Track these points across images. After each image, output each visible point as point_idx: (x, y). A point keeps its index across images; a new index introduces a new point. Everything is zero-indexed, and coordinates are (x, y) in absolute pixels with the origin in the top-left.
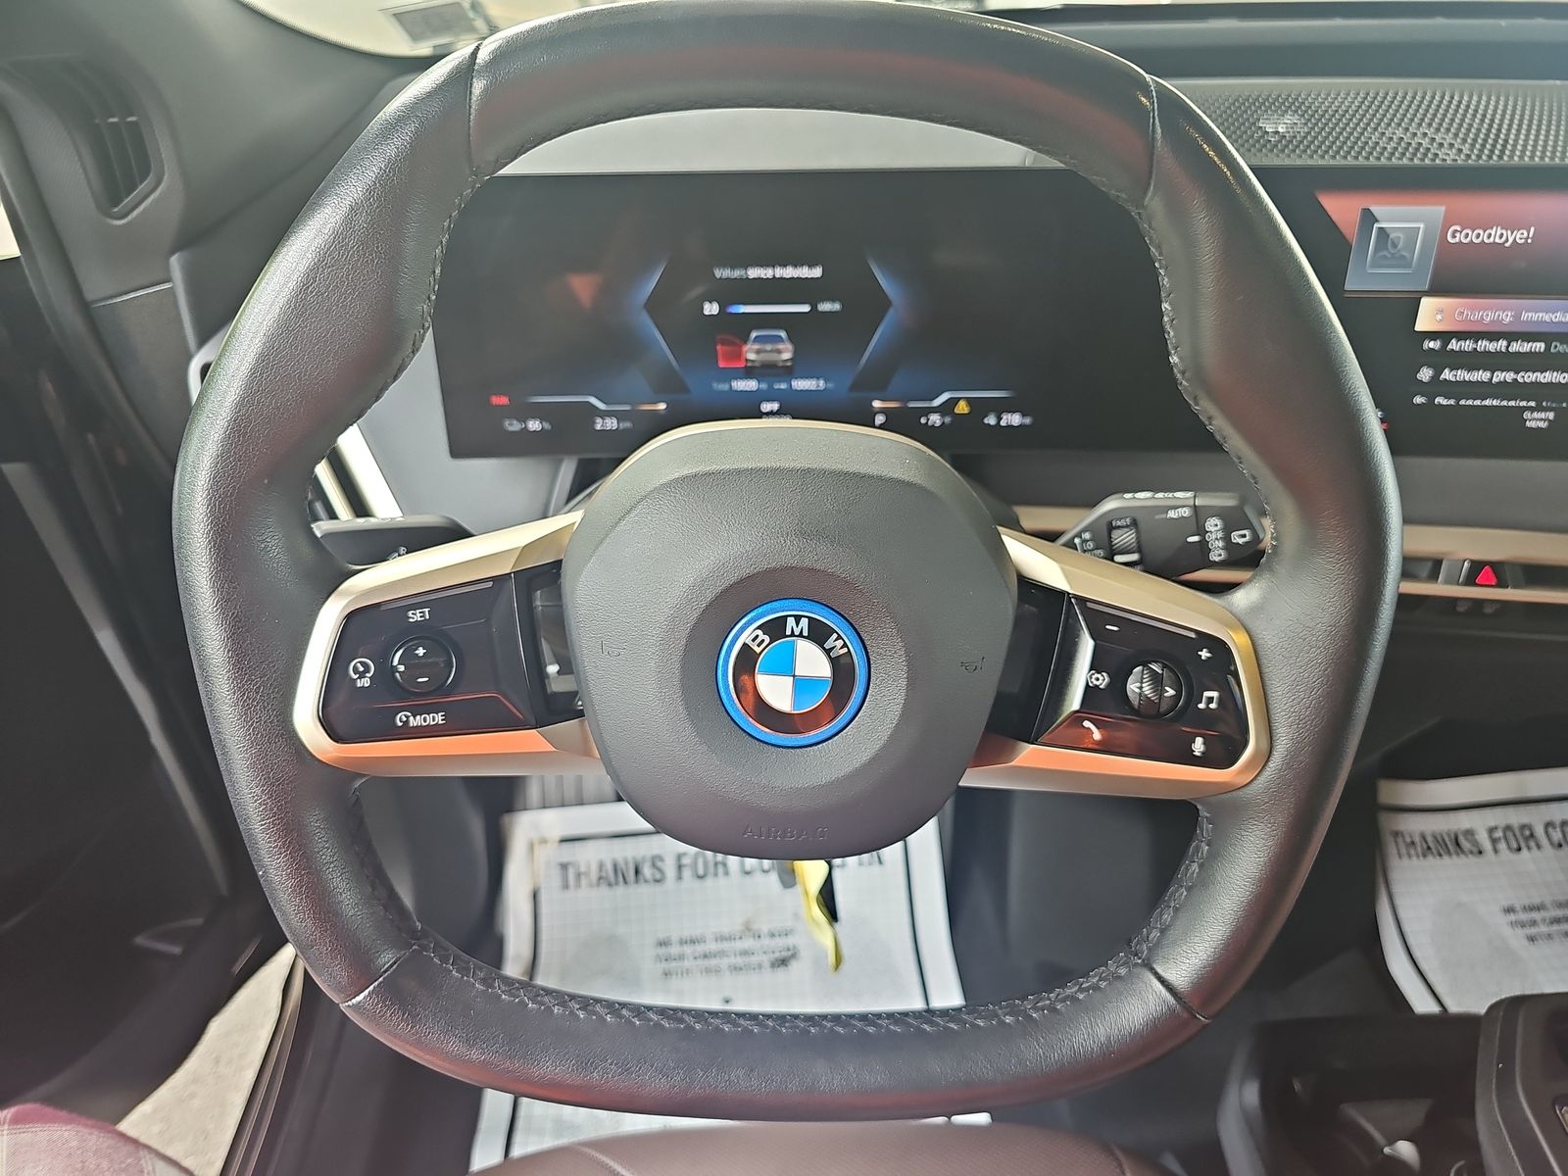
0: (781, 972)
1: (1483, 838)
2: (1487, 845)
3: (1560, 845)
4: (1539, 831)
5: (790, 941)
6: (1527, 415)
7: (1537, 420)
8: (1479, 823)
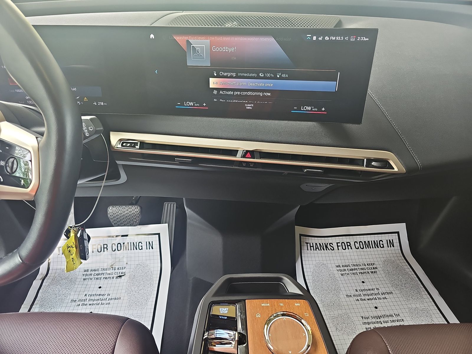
0: (119, 279)
1: (335, 246)
2: (336, 248)
3: (358, 248)
4: (352, 244)
5: (123, 271)
6: (246, 105)
7: (249, 107)
8: (334, 241)
